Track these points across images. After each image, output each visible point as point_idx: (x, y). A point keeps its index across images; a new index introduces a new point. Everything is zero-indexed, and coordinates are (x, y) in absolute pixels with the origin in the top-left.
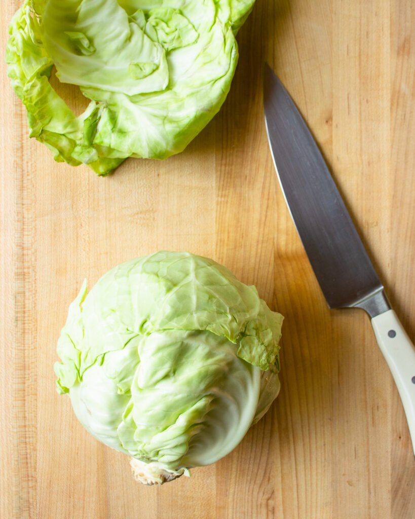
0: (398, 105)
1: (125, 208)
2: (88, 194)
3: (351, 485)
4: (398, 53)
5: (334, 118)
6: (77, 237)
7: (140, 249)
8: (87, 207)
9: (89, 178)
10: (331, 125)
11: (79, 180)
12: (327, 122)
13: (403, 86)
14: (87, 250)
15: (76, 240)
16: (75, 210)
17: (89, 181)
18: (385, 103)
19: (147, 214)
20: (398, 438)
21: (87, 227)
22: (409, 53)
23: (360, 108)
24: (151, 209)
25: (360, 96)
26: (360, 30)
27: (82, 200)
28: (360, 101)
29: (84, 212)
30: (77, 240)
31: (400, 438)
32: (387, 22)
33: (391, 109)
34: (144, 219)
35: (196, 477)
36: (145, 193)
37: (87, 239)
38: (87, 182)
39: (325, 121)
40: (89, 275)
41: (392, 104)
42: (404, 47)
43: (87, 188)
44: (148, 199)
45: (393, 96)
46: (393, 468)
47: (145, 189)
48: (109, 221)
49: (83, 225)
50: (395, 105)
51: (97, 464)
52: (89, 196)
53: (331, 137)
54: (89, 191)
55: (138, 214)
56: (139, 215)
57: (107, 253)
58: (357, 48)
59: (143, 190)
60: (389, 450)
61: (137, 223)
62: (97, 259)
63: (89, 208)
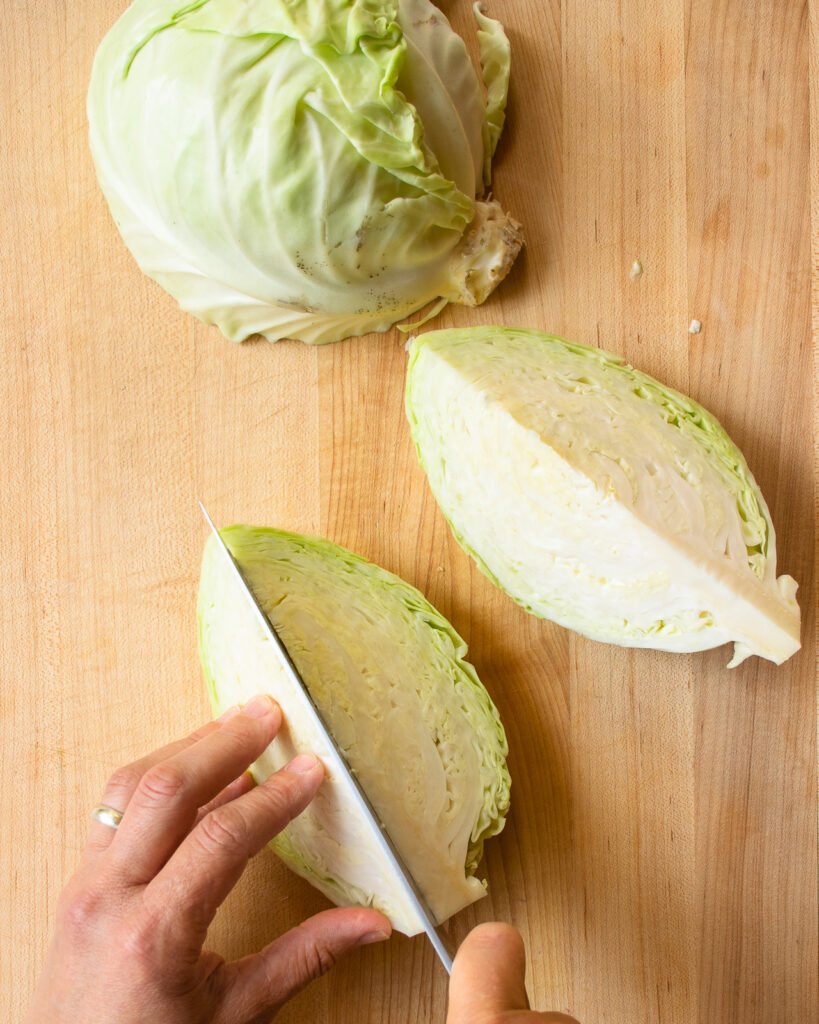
0: (704, 345)
1: (134, 574)
2: (57, 547)
4: (705, 234)
6: (36, 637)
7: (165, 659)
8: (56, 573)
9: (57, 514)
11: (38, 518)
13: (716, 303)
14: (57, 662)
15: (33, 642)
16: (30, 580)
18: (678, 341)
19: (178, 588)
21: (56, 614)
22: (727, 233)
24: (186, 575)
25: (624, 327)
26: (623, 189)
27: (44, 559)
28: (624, 337)
29: (49, 584)
30: (36, 643)
32: (679, 168)
33: (690, 353)
34: (172, 594)
36: (174, 543)
37: (56, 640)
38: (53, 523)
40: (62, 715)
41: (692, 344)
42: (717, 220)
43: (55, 534)
44: (180, 555)
47: (174, 534)
48: (101, 601)
49: (48, 611)
50: (699, 345)
52: (58, 550)
54: (57, 542)
55: (160, 585)
56: (164, 589)
57: (98, 670)
58: (616, 229)
59: (169, 536)
61: (158, 605)
62: (78, 681)
63: (58, 576)
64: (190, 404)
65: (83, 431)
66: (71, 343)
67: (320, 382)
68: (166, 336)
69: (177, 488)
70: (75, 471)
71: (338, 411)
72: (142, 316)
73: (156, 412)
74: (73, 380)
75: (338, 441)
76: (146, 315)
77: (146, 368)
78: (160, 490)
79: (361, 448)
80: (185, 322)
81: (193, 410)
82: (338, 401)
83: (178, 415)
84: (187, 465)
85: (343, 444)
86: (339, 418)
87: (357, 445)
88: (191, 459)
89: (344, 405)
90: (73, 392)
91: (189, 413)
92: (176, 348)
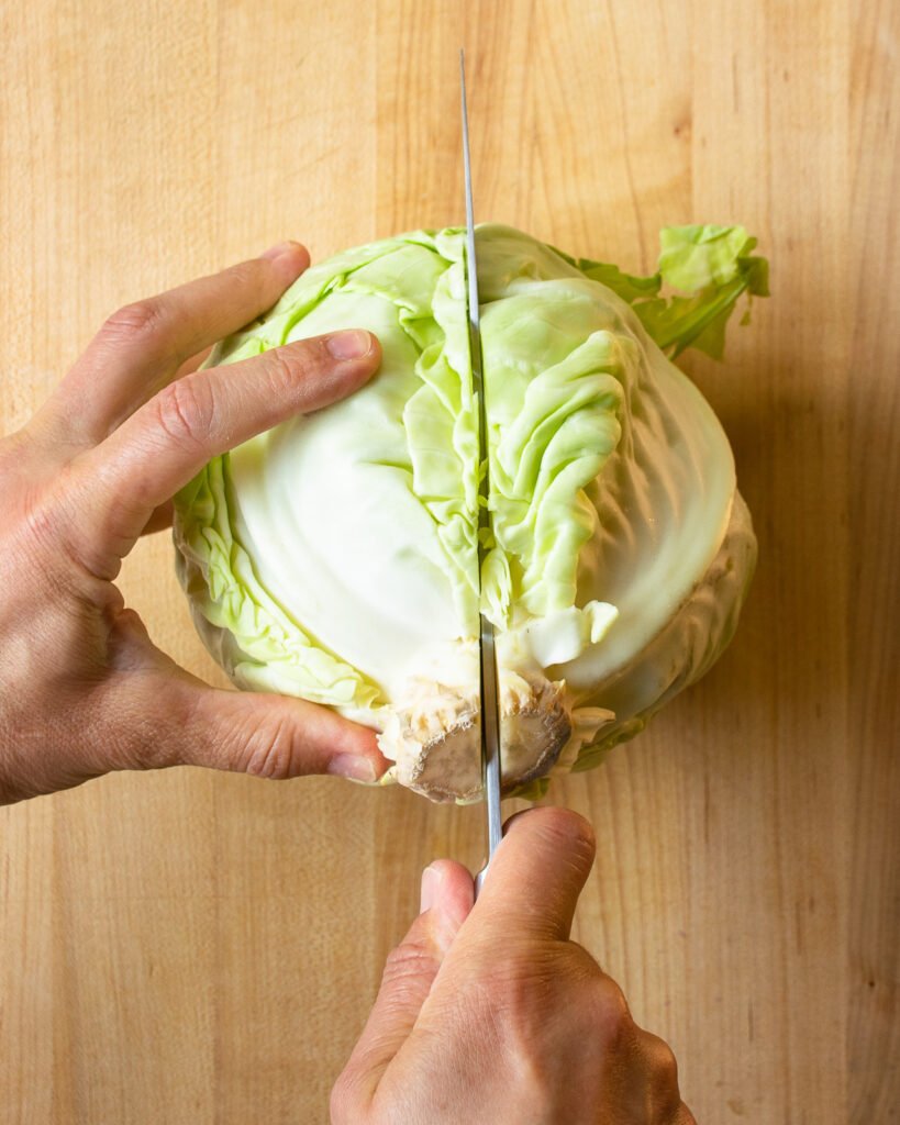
0: (868, 86)
2: (32, 325)
3: (739, 1113)
5: (696, 121)
8: (29, 358)
9: (33, 281)
10: (688, 140)
11: (7, 286)
12: (677, 131)
13: (884, 35)
17: (34, 288)
18: (835, 80)
20: (867, 986)
23: (768, 94)
25: (768, 61)
27: (14, 339)
28: (767, 74)
29: (20, 372)
31: (872, 984)
33: (851, 97)
35: (321, 1090)
38: (28, 293)
39: (671, 130)
41: (853, 85)
43: (29, 307)
45: (856, 60)
46: (853, 1066)
49: (18, 407)
50: (862, 86)
51: (55, 1053)
52: (34, 329)
53: (689, 171)
54: (33, 317)
60: (843, 1018)
63: (33, 362)
64: (210, 145)
65: (69, 175)
66: (57, 61)
67: (379, 121)
68: (180, 55)
69: (191, 251)
70: (57, 224)
71: (402, 157)
72: (150, 29)
73: (165, 152)
74: (58, 110)
75: (401, 196)
76: (154, 28)
77: (153, 97)
78: (168, 253)
79: (429, 207)
80: (205, 39)
81: (214, 152)
82: (402, 145)
83: (194, 157)
84: (205, 223)
85: (406, 200)
86: (402, 168)
87: (424, 202)
88: (209, 215)
89: (408, 151)
90: (57, 124)
91: (208, 156)
92: (194, 72)
